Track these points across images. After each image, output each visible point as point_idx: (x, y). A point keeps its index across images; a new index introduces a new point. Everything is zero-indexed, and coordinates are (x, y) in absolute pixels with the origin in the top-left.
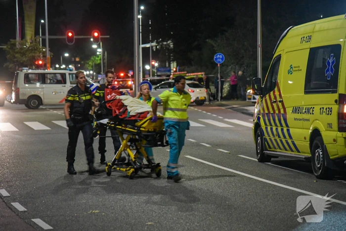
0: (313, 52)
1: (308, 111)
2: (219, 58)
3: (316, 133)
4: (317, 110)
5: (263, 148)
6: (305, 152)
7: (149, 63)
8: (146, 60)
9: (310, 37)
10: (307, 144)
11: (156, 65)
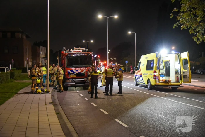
0: (148, 61)
1: (147, 74)
2: (127, 62)
3: (149, 80)
4: (149, 74)
5: (137, 83)
6: (146, 84)
7: (110, 63)
8: (110, 62)
9: (147, 58)
10: (147, 82)
11: (112, 63)
